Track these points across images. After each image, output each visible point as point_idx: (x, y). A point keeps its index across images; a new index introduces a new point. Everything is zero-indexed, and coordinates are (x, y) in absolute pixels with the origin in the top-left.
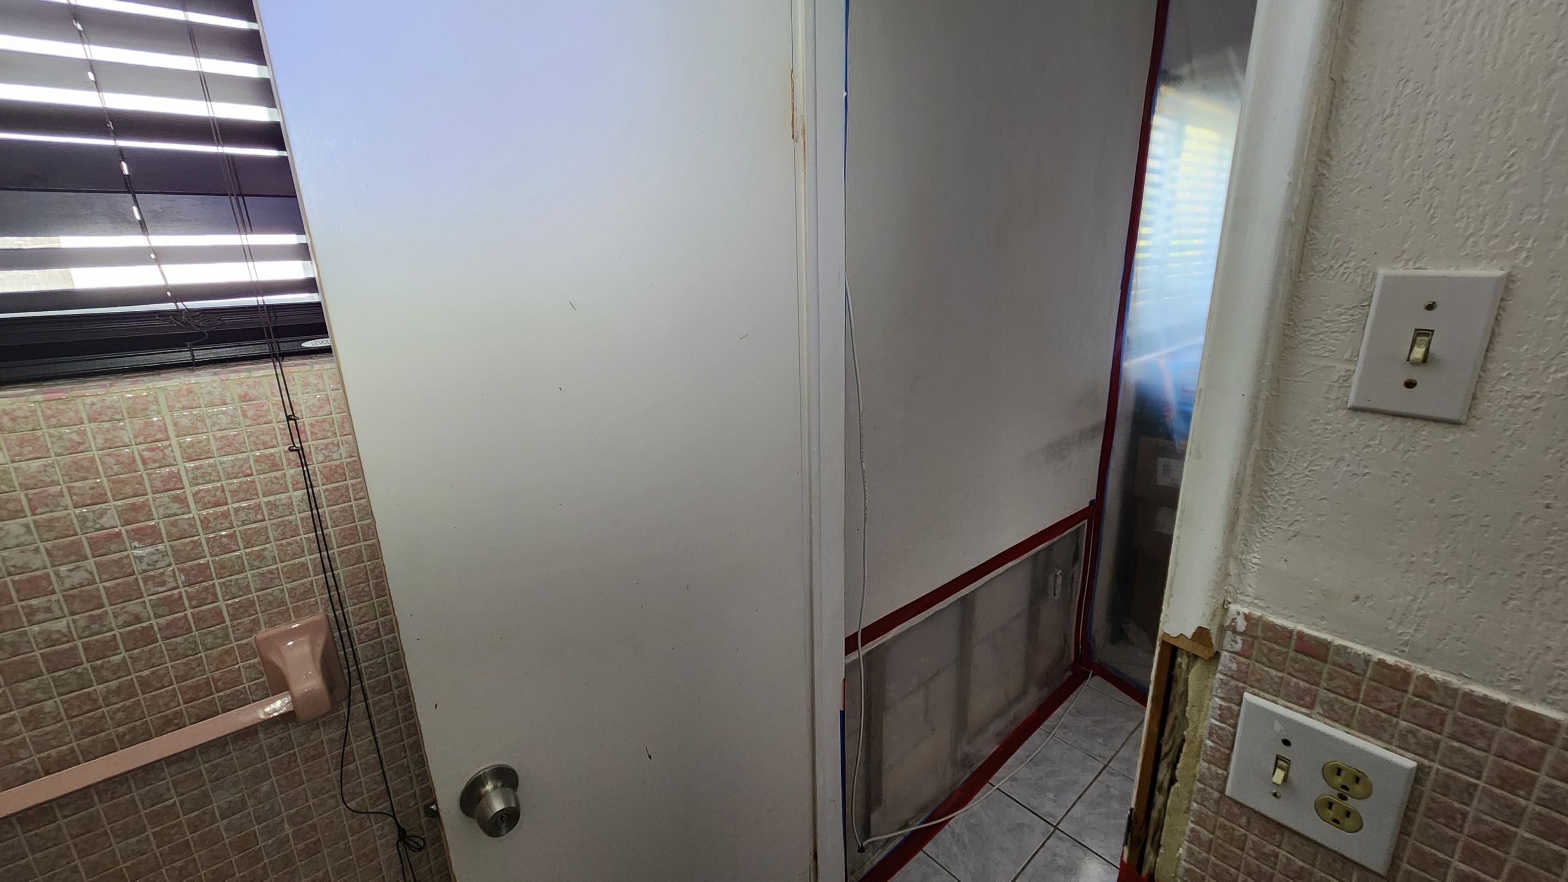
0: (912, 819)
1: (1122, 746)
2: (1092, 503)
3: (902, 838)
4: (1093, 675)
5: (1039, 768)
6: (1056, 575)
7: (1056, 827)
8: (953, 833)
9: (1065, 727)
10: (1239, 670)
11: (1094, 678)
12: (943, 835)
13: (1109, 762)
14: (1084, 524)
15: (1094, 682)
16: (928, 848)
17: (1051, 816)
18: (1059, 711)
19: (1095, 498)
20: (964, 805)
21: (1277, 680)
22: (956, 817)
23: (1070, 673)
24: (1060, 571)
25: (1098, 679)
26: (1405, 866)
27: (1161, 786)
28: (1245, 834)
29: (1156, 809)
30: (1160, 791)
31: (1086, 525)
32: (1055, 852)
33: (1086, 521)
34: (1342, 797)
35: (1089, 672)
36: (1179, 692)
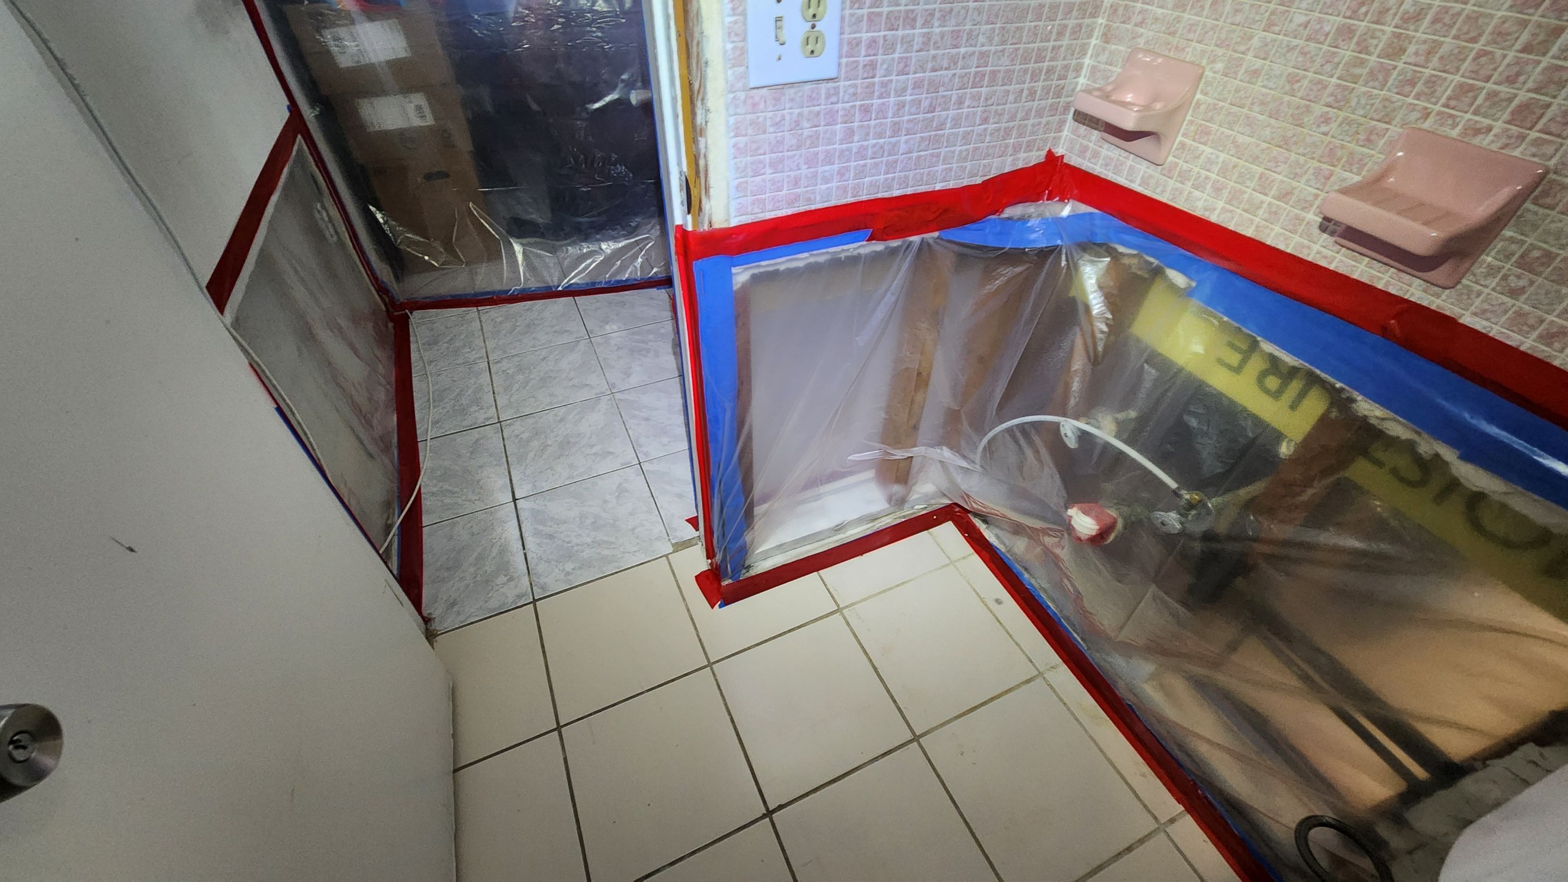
0: (388, 519)
1: (485, 343)
2: (289, 109)
3: (396, 539)
4: (411, 313)
5: (446, 400)
6: (319, 212)
7: (499, 422)
8: (433, 494)
11: (414, 314)
12: (426, 503)
13: (488, 357)
15: (416, 318)
16: (425, 520)
17: (487, 419)
18: (414, 356)
19: (288, 104)
20: (419, 471)
22: (423, 484)
23: (391, 325)
24: (318, 204)
25: (416, 313)
26: (844, 60)
27: (701, 129)
28: (765, 117)
29: (702, 156)
30: (701, 135)
31: (303, 141)
32: (517, 436)
33: (299, 137)
34: (813, 27)
35: (406, 313)
36: (695, 11)
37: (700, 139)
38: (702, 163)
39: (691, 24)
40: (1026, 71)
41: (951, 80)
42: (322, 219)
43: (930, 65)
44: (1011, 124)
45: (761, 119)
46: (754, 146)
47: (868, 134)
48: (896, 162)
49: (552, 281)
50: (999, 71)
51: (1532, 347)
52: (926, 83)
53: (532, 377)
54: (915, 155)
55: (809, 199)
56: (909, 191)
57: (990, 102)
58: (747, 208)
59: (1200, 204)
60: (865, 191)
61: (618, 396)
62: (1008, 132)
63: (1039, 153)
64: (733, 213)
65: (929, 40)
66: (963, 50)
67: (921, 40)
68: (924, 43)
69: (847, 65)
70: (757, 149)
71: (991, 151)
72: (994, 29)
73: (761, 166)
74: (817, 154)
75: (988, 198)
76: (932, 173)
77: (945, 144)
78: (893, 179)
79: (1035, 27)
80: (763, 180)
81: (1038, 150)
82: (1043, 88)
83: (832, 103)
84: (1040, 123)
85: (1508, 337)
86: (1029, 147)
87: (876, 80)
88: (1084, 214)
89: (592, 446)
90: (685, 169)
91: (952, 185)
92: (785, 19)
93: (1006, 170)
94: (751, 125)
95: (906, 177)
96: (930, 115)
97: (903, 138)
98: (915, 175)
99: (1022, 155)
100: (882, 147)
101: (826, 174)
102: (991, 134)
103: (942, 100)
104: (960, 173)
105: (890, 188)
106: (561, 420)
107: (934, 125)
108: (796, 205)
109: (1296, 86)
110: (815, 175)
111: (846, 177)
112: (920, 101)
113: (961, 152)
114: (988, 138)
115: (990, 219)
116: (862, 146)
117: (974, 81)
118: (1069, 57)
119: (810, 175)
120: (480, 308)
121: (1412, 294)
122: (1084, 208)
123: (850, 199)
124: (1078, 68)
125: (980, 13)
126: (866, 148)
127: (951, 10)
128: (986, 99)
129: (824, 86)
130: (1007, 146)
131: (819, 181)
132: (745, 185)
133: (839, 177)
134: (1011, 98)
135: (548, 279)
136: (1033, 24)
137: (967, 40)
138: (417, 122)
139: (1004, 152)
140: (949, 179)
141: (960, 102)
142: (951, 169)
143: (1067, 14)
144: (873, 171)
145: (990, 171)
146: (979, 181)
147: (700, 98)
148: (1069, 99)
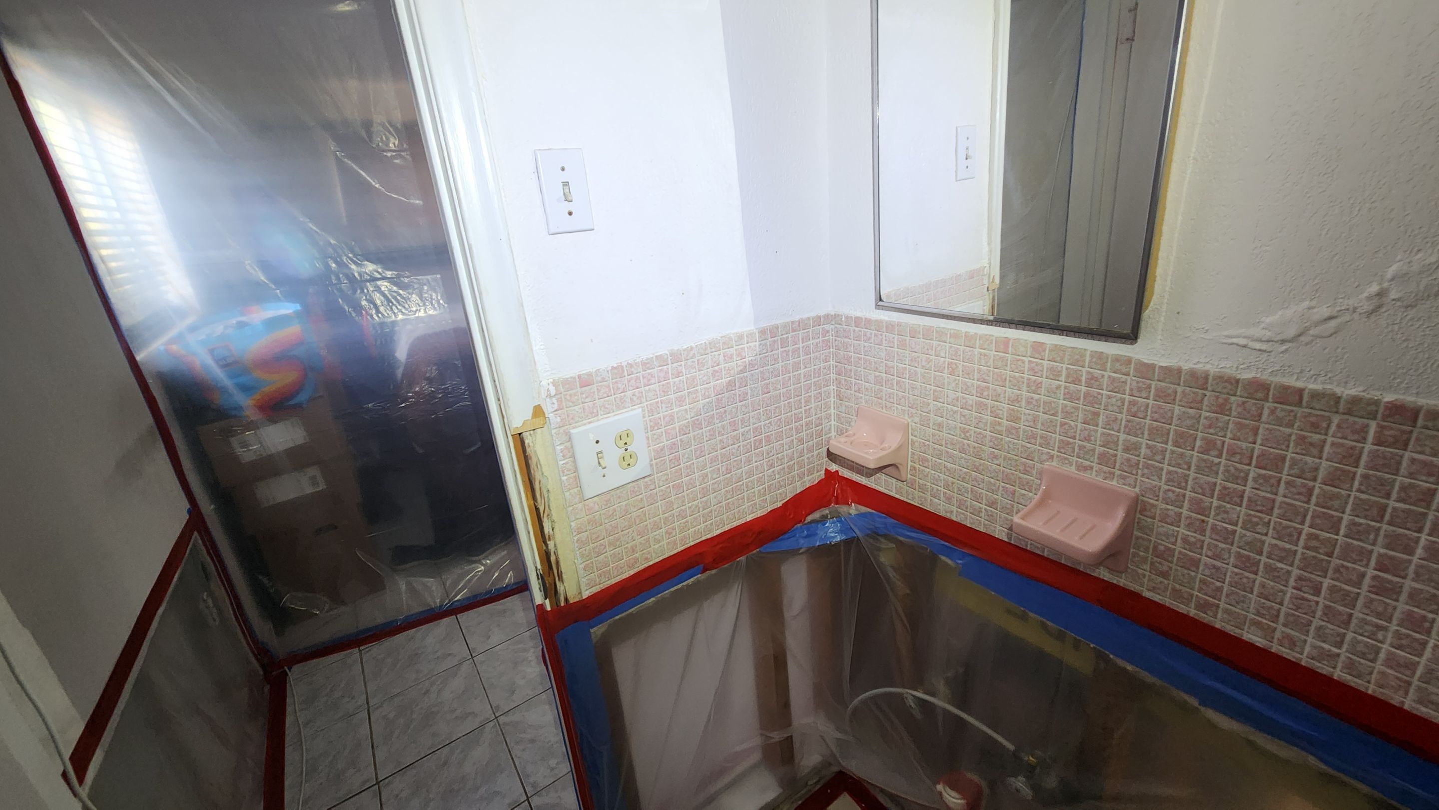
1: (366, 687)
2: (189, 512)
4: (290, 669)
5: (319, 770)
6: (204, 601)
7: (378, 783)
9: (307, 724)
10: (562, 420)
11: (293, 669)
13: (368, 703)
14: (196, 540)
15: (295, 674)
17: (365, 782)
18: (289, 720)
19: (189, 507)
21: (580, 411)
23: (267, 688)
24: (205, 593)
25: (295, 668)
26: (654, 462)
27: (549, 536)
28: (600, 514)
29: (552, 554)
30: (550, 540)
31: (198, 537)
32: (397, 796)
33: (196, 533)
34: (626, 450)
35: (285, 671)
36: (535, 463)
37: (548, 543)
38: (553, 558)
39: (532, 472)
40: (791, 429)
41: (737, 450)
42: (208, 607)
43: (719, 446)
44: (792, 463)
45: (597, 517)
46: (594, 536)
47: (684, 501)
48: (711, 512)
49: (435, 602)
50: (772, 435)
51: (1196, 614)
52: (719, 457)
53: (414, 717)
54: (724, 503)
55: (647, 559)
56: (726, 528)
57: (771, 454)
58: (595, 581)
59: (941, 507)
60: (691, 539)
61: (502, 719)
62: (791, 468)
63: (818, 474)
64: (583, 588)
65: (714, 432)
66: (741, 431)
67: (708, 434)
68: (711, 435)
69: (657, 464)
70: (598, 536)
71: (782, 483)
72: (760, 413)
73: (603, 547)
74: (647, 526)
75: (790, 515)
76: (741, 511)
77: (745, 489)
78: (711, 524)
79: (788, 403)
80: (605, 557)
81: (818, 472)
82: (807, 435)
83: (651, 490)
84: (813, 456)
85: (1178, 607)
86: (810, 472)
87: (682, 465)
88: (866, 513)
89: (478, 789)
90: (539, 567)
91: (759, 514)
92: (604, 452)
93: (798, 492)
94: (589, 523)
95: (722, 520)
96: (728, 475)
97: (712, 496)
98: (728, 517)
99: (806, 478)
100: (697, 506)
101: (656, 537)
102: (779, 473)
103: (735, 463)
104: (763, 504)
105: (710, 531)
106: (445, 764)
107: (734, 480)
108: (636, 566)
109: (968, 434)
110: (648, 541)
111: (674, 534)
112: (719, 469)
113: (759, 491)
114: (777, 476)
115: (797, 528)
116: (681, 510)
117: (755, 446)
118: (819, 412)
119: (643, 542)
120: (362, 648)
121: (1104, 576)
122: (864, 509)
123: (680, 549)
124: (828, 417)
125: (746, 407)
126: (685, 511)
127: (726, 411)
128: (768, 454)
129: (641, 482)
130: (793, 477)
131: (652, 543)
132: (591, 565)
133: (667, 535)
134: (786, 447)
135: (430, 600)
136: (786, 402)
137: (742, 424)
138: (309, 490)
139: (792, 481)
140: (755, 510)
141: (749, 461)
142: (755, 504)
143: (808, 390)
144: (695, 524)
145: (786, 496)
146: (779, 504)
147: (546, 515)
148: (828, 436)
